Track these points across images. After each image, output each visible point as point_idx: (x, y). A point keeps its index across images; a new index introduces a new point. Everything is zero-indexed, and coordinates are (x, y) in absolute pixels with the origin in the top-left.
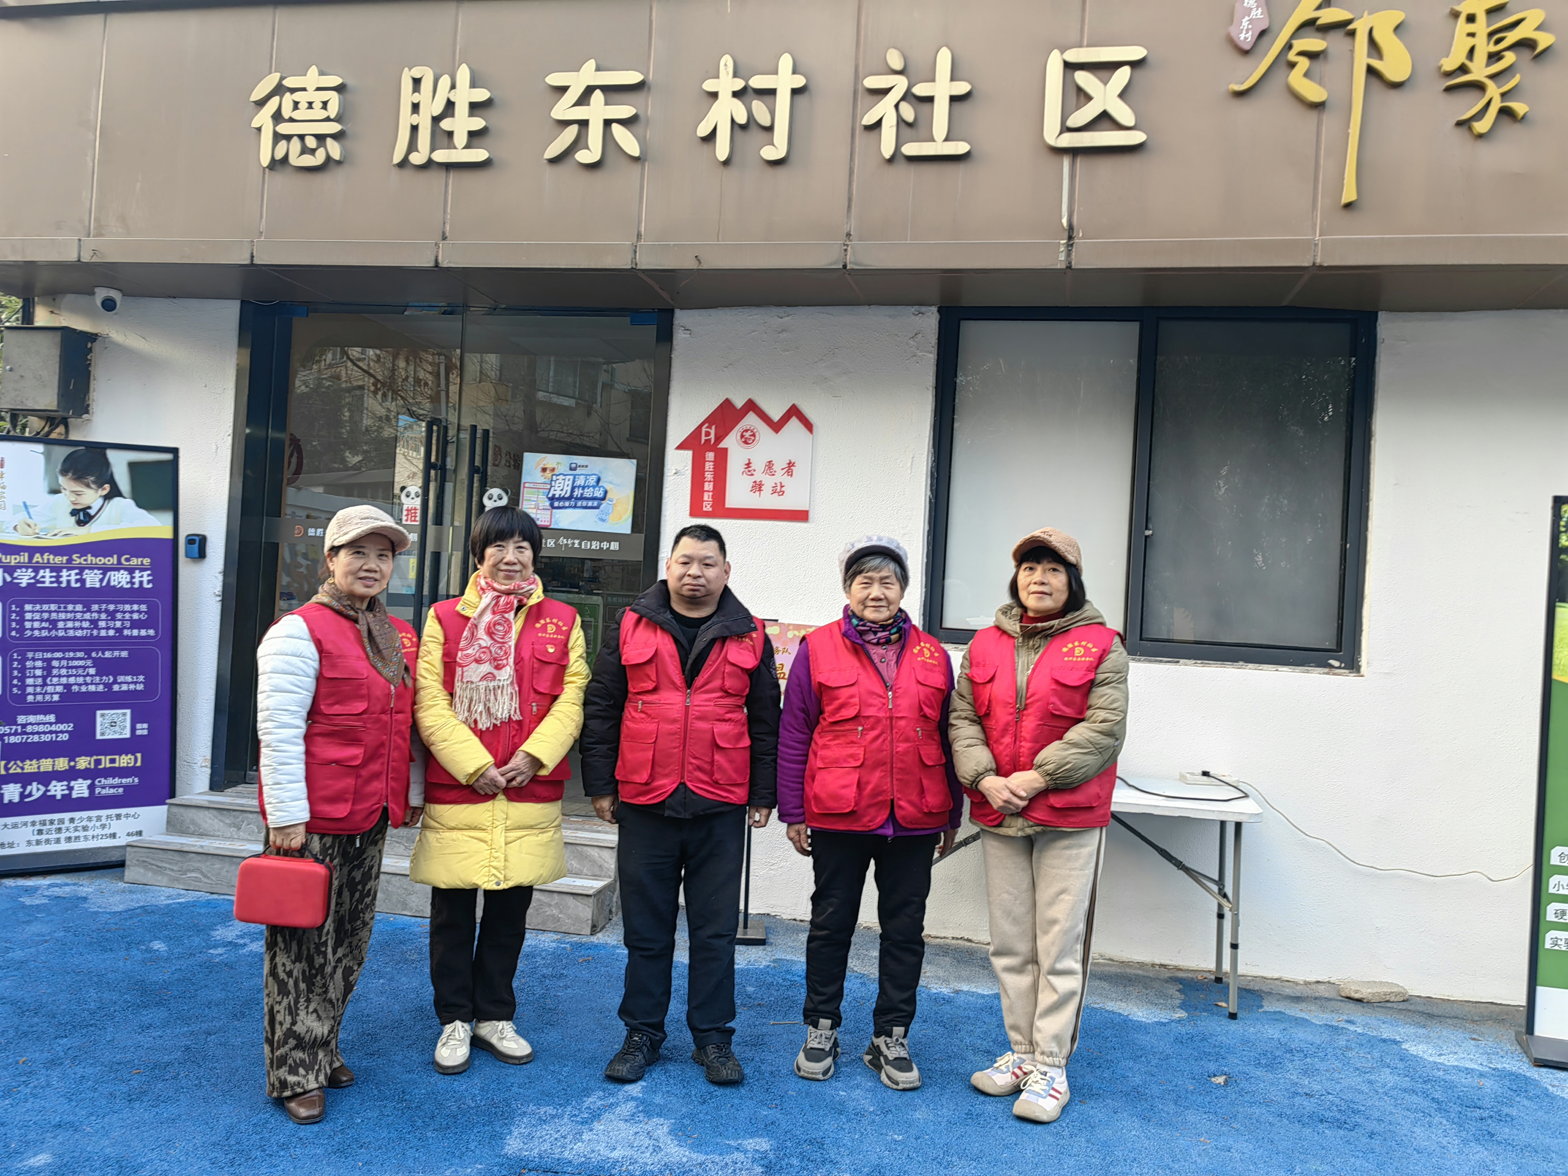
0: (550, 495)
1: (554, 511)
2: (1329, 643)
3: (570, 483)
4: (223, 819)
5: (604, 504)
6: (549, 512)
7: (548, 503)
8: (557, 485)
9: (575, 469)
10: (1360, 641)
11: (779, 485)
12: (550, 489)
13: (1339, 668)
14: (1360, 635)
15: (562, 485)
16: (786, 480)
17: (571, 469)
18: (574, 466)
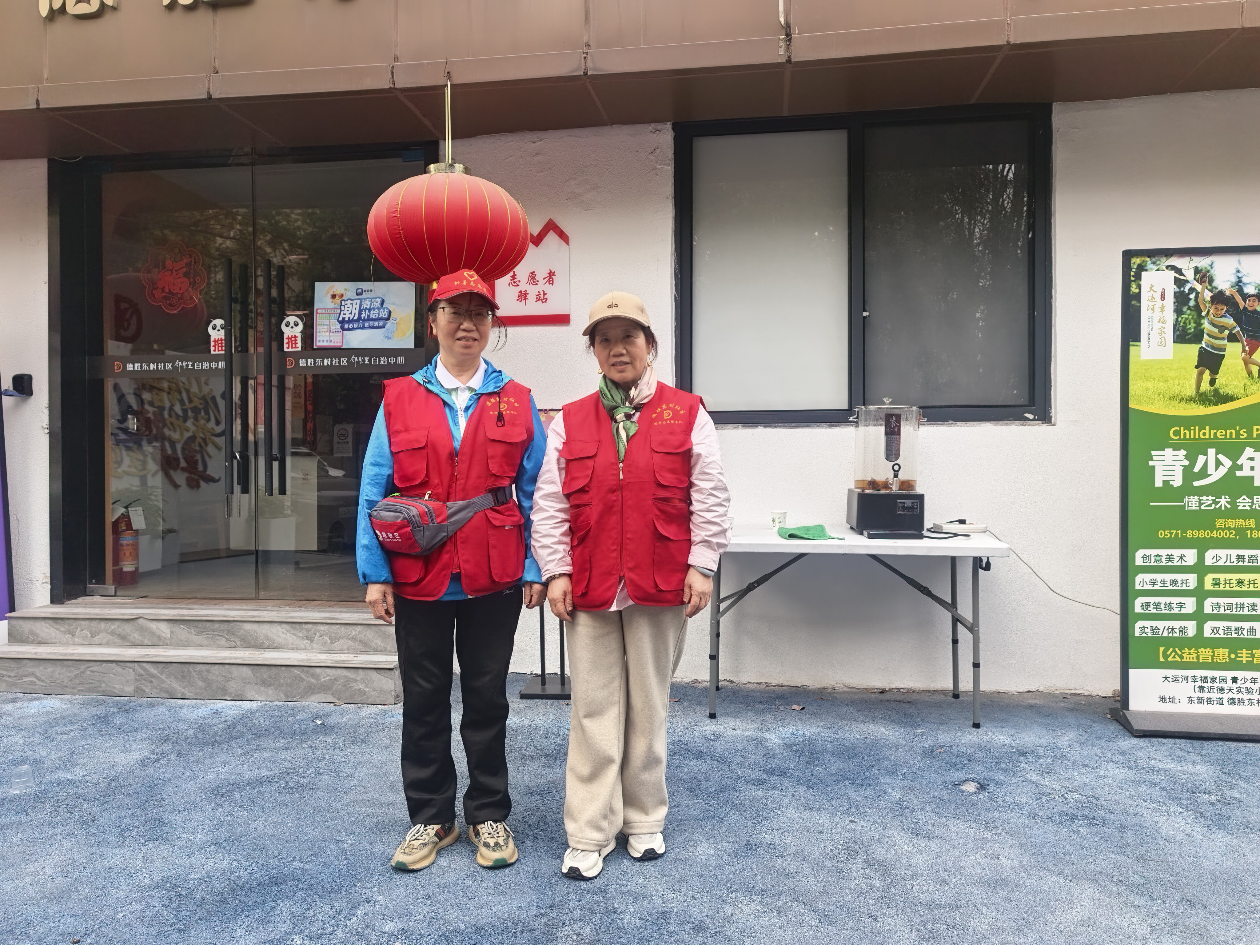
0: (340, 319)
1: (345, 332)
2: (1023, 401)
3: (358, 307)
4: (58, 627)
5: (389, 324)
6: (340, 334)
7: (339, 326)
8: (346, 309)
9: (361, 294)
10: (1050, 395)
11: (542, 293)
12: (340, 314)
13: (1034, 420)
14: (1050, 390)
15: (350, 309)
16: (548, 288)
17: (357, 294)
18: (359, 291)
